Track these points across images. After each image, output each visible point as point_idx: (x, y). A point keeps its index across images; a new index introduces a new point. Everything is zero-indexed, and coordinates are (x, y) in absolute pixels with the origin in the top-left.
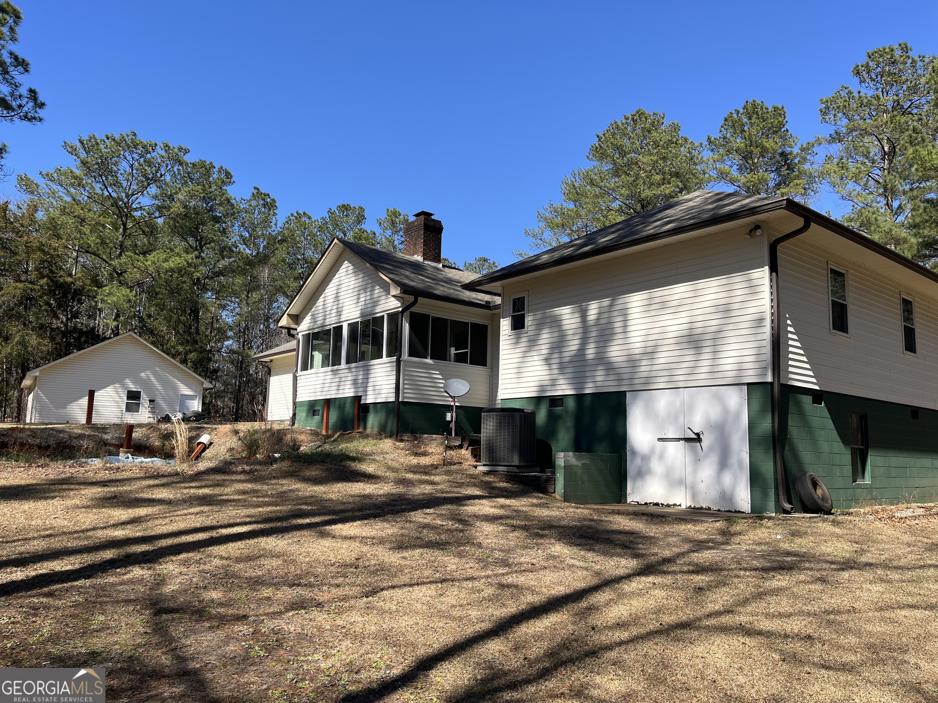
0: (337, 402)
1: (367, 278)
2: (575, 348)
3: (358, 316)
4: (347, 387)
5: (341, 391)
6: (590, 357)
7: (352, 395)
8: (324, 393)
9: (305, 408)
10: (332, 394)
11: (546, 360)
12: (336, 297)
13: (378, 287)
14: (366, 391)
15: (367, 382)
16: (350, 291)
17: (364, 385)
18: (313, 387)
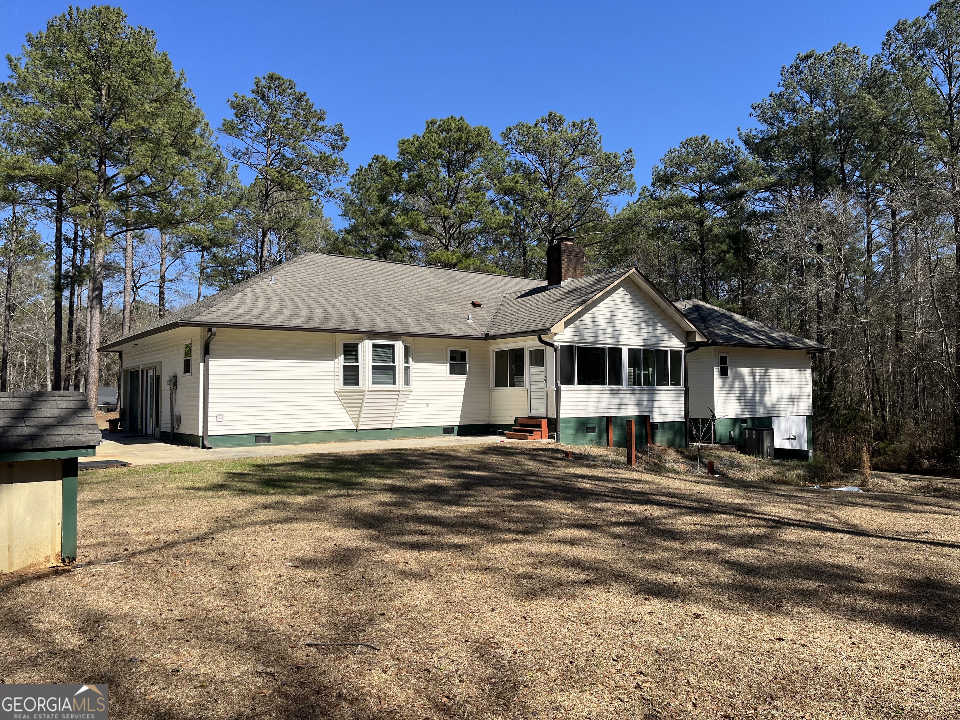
0: (619, 421)
1: (647, 313)
2: (751, 395)
3: (642, 344)
4: (630, 406)
5: (623, 410)
6: (757, 401)
7: (637, 414)
8: (600, 411)
9: (572, 425)
10: (613, 413)
11: (739, 400)
12: (611, 319)
13: (660, 325)
14: (652, 412)
15: (653, 404)
16: (628, 319)
17: (650, 406)
18: (584, 403)
